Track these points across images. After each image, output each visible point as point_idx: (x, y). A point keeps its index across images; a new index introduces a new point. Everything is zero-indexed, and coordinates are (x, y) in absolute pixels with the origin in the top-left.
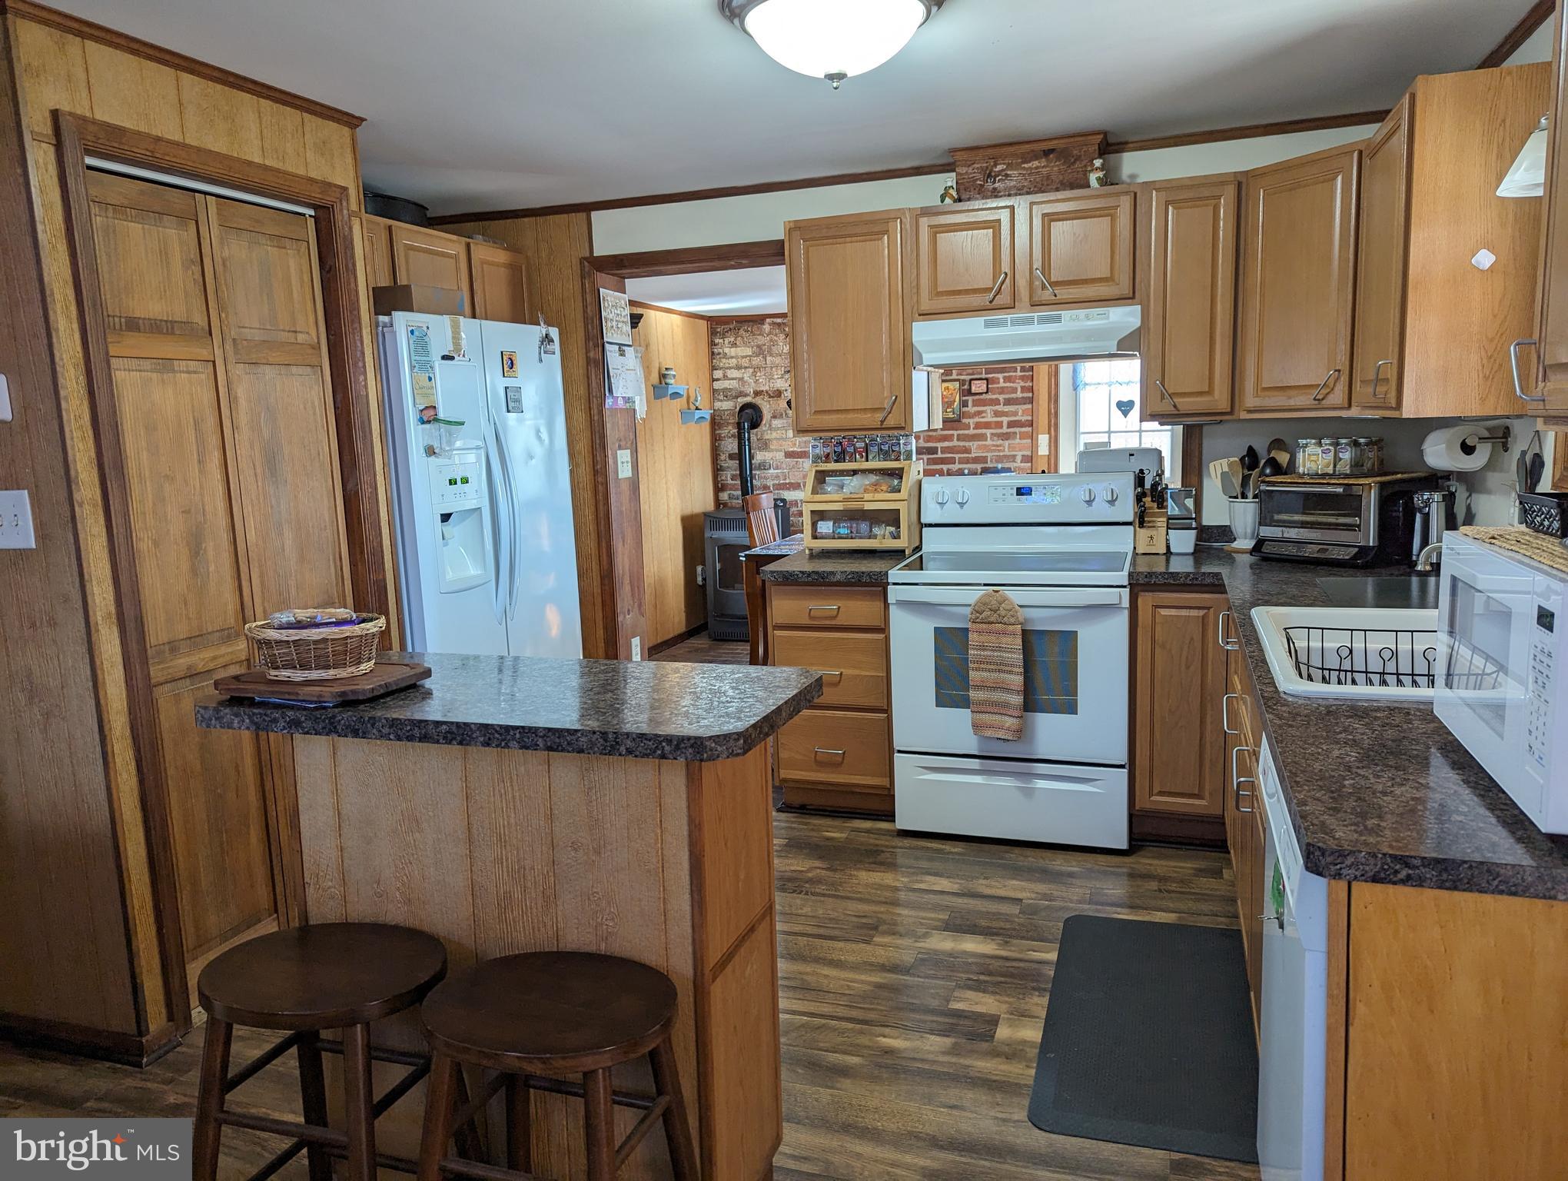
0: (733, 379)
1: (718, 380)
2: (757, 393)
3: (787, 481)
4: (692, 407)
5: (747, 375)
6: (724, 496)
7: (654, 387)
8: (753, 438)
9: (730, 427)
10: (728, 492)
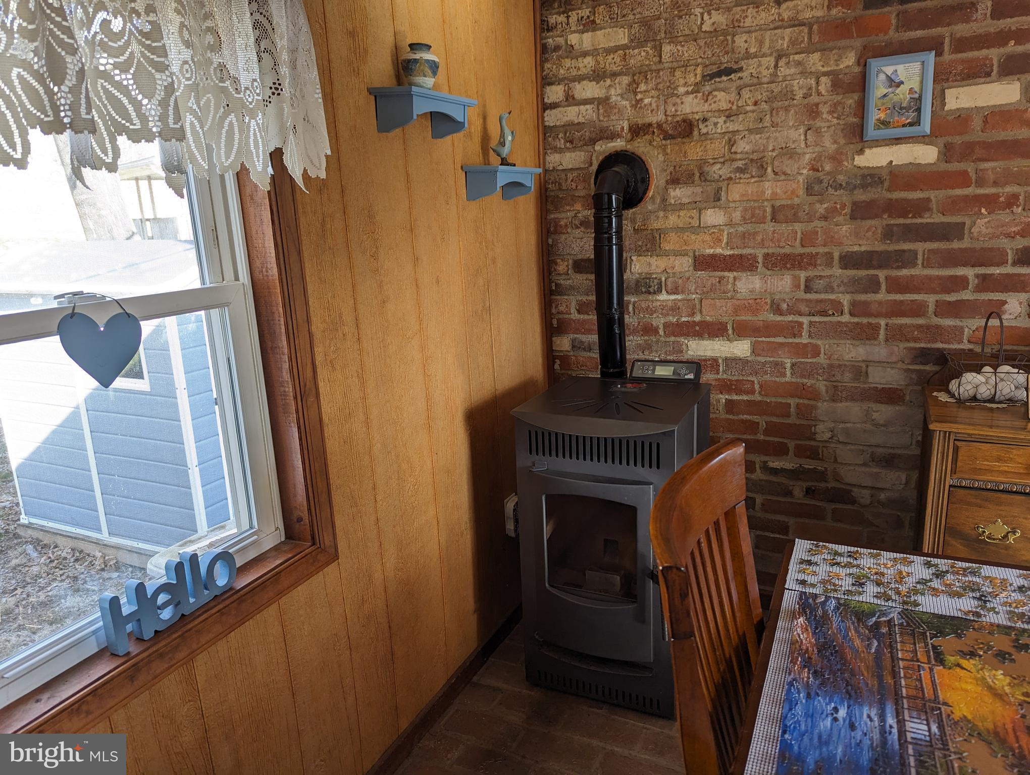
0: (585, 102)
1: (554, 106)
2: (637, 131)
3: (698, 318)
4: (494, 159)
5: (616, 92)
6: (563, 343)
7: (378, 95)
8: (627, 227)
9: (578, 206)
10: (572, 336)
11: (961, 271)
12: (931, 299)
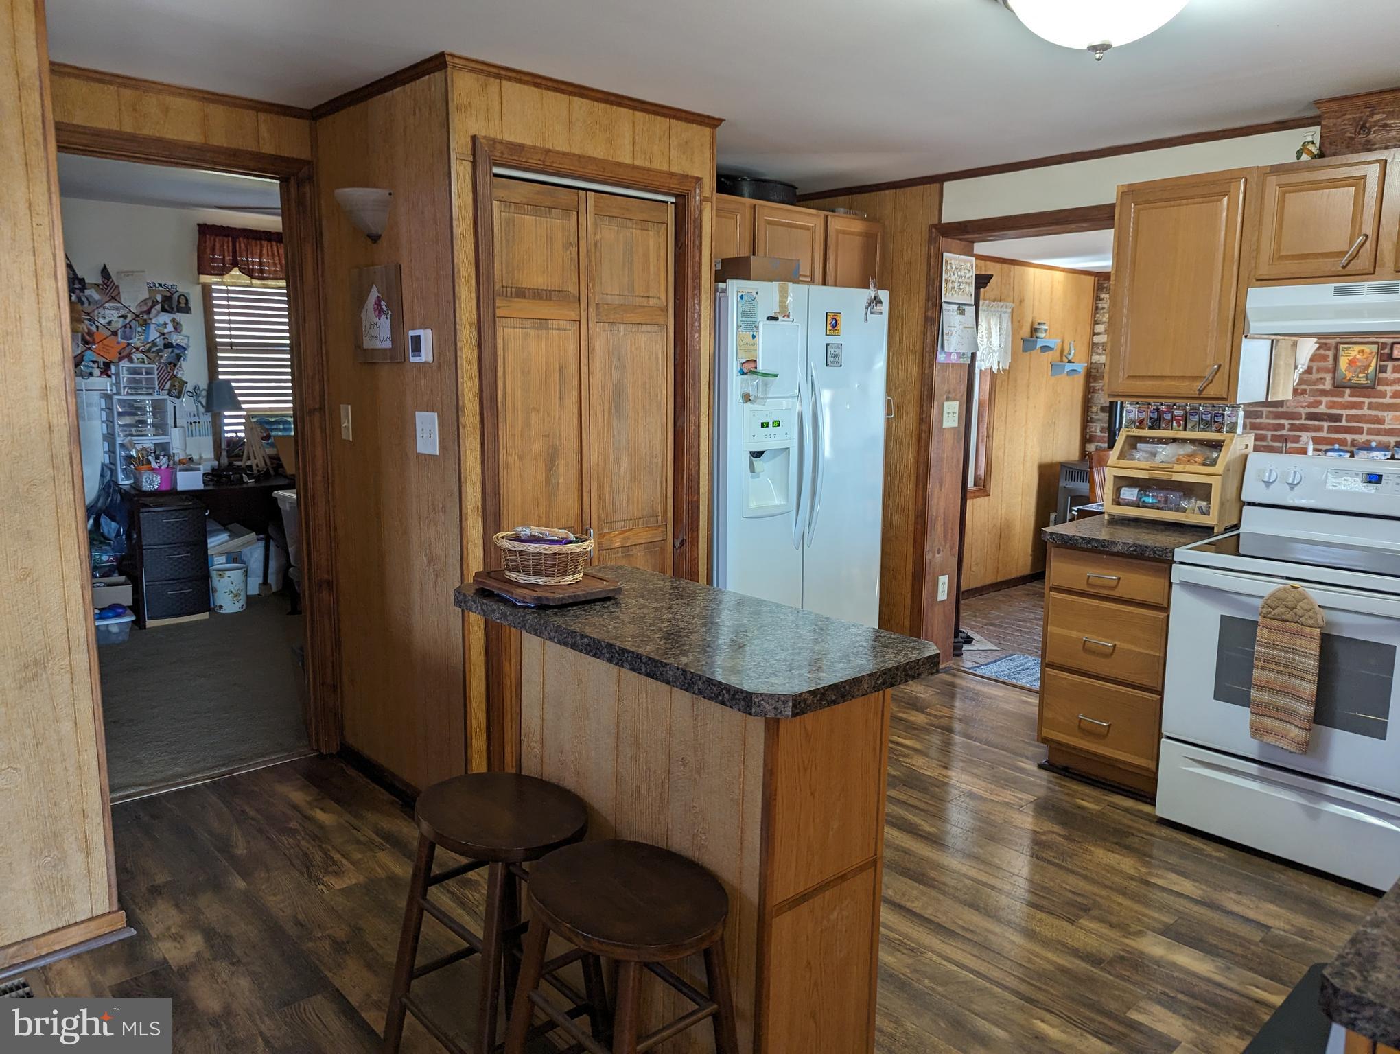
4: (1065, 360)
6: (1091, 447)
7: (1024, 340)
10: (1096, 444)
11: (1282, 421)
12: (1269, 433)
